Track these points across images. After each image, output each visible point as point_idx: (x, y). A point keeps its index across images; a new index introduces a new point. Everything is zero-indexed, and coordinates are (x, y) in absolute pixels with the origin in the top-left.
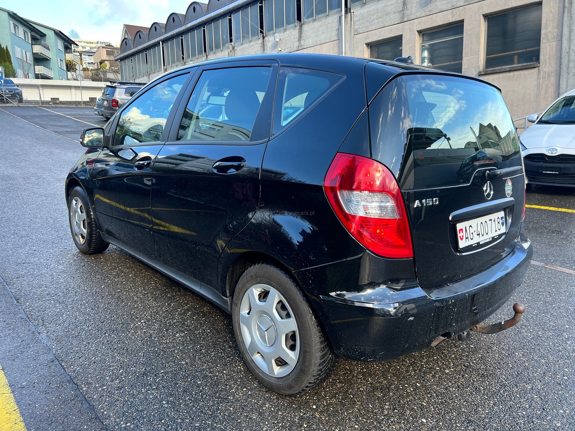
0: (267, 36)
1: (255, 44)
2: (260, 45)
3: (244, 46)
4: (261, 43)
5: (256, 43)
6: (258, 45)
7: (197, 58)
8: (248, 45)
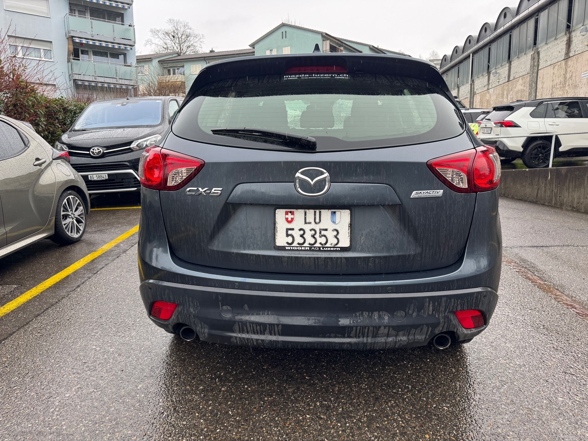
0: (574, 31)
1: (561, 42)
2: (565, 43)
3: (548, 46)
4: (567, 40)
6: (563, 42)
7: (501, 66)
8: (552, 44)
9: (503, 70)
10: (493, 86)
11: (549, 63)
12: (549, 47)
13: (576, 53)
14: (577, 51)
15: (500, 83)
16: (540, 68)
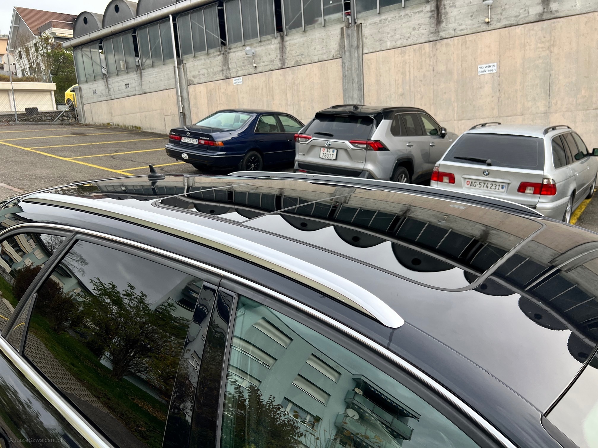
2: (429, 14)
3: (383, 18)
4: (431, 11)
5: (416, 11)
6: (422, 14)
7: (260, 42)
8: (392, 15)
9: (263, 48)
10: (240, 73)
11: (389, 45)
12: (385, 20)
13: (459, 33)
14: (462, 30)
15: (259, 69)
16: (365, 51)
